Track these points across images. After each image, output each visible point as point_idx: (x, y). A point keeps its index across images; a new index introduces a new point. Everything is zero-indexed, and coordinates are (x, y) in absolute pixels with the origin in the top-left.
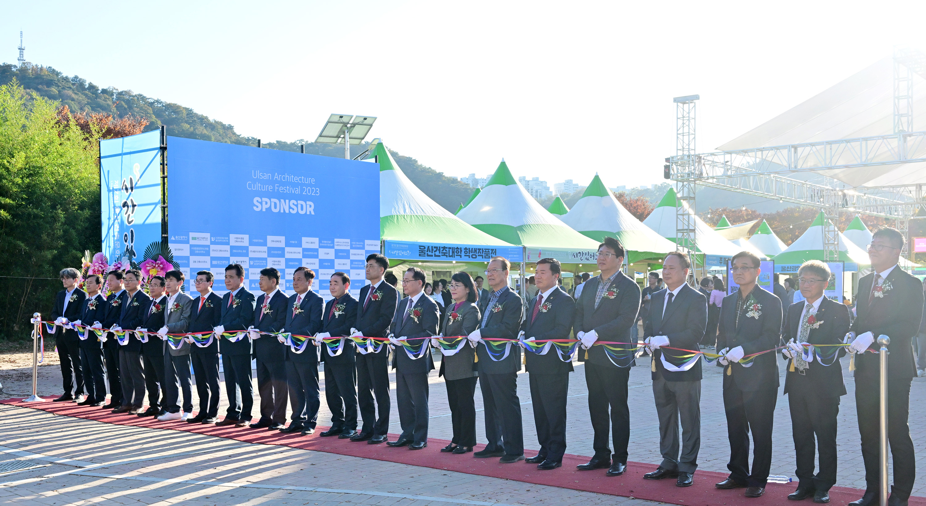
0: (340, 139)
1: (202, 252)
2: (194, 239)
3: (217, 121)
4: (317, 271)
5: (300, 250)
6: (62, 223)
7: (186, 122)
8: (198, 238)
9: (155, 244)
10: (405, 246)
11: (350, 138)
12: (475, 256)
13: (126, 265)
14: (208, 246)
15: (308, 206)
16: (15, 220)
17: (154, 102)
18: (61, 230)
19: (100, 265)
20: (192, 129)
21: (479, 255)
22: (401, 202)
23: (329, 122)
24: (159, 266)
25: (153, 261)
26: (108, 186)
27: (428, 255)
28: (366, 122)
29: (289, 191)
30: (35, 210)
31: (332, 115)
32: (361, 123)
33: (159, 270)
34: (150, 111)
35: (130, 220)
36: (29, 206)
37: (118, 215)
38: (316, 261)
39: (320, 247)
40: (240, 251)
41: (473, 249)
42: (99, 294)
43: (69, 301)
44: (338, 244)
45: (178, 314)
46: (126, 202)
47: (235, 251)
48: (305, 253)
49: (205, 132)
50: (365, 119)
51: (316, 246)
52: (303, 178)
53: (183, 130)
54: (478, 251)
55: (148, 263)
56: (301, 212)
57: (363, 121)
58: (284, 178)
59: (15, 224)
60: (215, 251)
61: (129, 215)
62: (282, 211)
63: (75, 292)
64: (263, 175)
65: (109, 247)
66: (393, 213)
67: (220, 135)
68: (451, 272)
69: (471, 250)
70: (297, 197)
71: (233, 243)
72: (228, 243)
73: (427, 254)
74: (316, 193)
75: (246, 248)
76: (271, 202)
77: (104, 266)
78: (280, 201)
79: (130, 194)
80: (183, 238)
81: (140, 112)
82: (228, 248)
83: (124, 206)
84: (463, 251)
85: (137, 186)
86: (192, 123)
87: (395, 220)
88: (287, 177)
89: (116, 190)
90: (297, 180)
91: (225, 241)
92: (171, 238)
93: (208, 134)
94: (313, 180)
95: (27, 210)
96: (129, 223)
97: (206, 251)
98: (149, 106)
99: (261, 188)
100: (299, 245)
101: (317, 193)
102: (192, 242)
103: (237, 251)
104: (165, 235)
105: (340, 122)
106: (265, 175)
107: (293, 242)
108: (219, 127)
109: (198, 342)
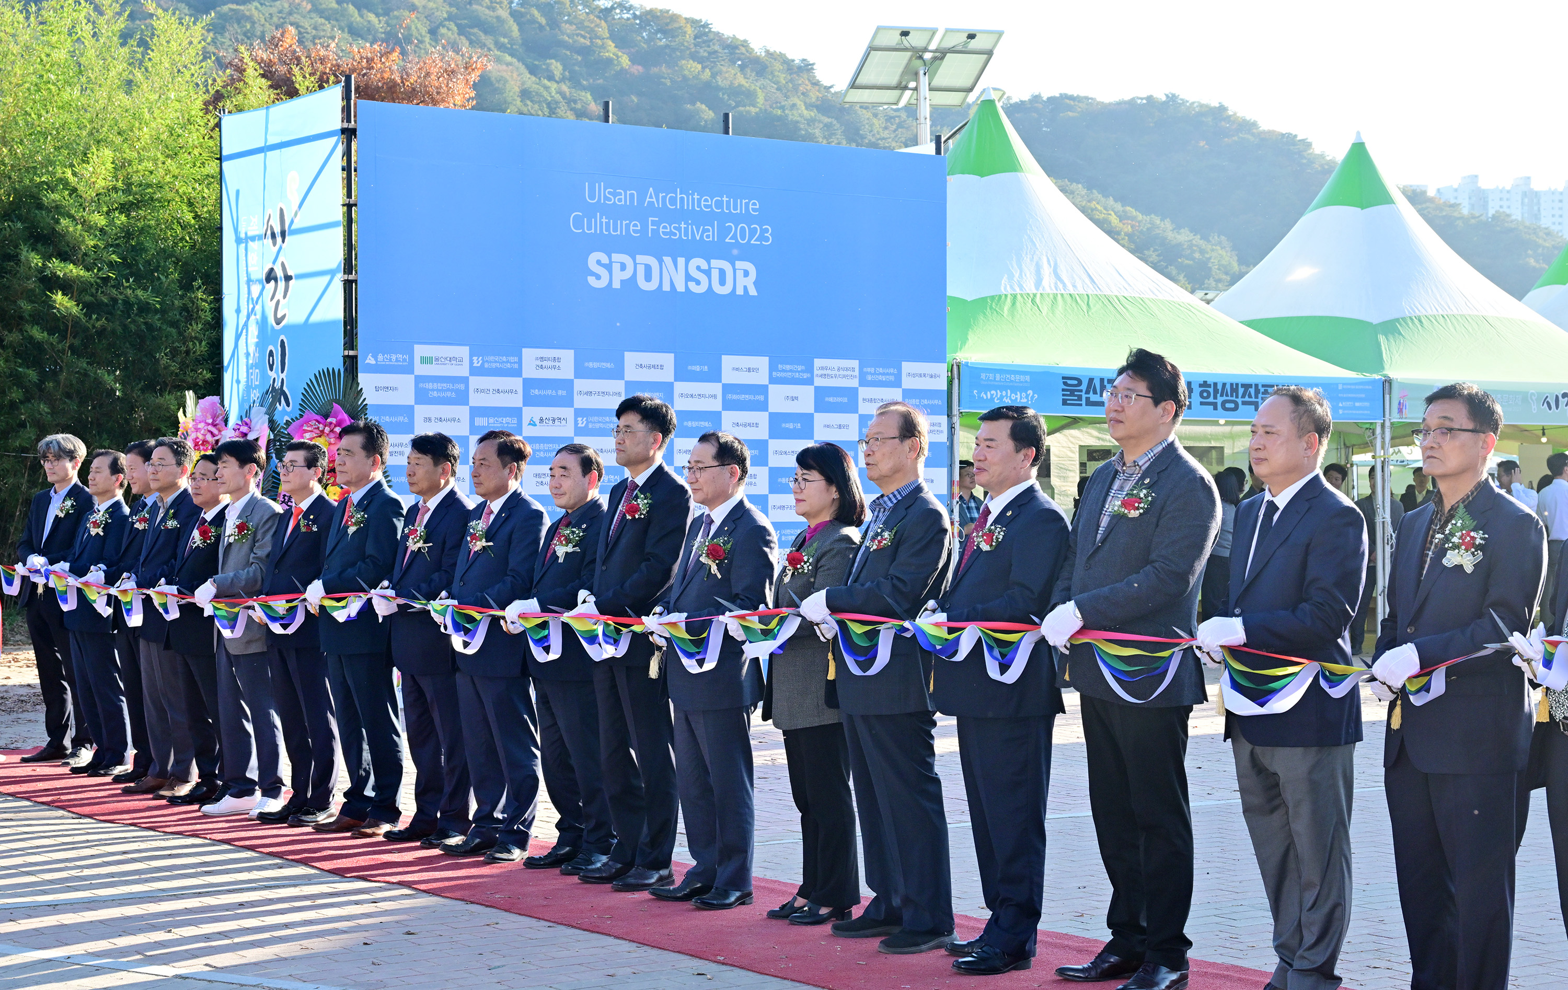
0: (908, 93)
1: (449, 394)
2: (425, 360)
3: (772, 50)
4: (761, 446)
5: (716, 388)
6: (207, 323)
7: (694, 57)
8: (437, 359)
9: (329, 375)
10: (1022, 378)
11: (930, 90)
12: (1232, 405)
13: (261, 432)
14: (465, 380)
15: (740, 274)
16: (94, 317)
17: (612, 8)
18: (204, 343)
19: (210, 428)
20: (707, 73)
21: (1244, 403)
22: (1032, 260)
23: (872, 48)
24: (332, 431)
25: (318, 418)
26: (236, 230)
27: (1089, 403)
28: (973, 44)
29: (686, 234)
30: (139, 293)
31: (879, 29)
32: (959, 48)
33: (332, 440)
34: (603, 30)
35: (279, 316)
36: (128, 281)
37: (257, 303)
38: (762, 418)
39: (773, 380)
40: (549, 392)
41: (1228, 387)
42: (116, 499)
43: (57, 516)
44: (825, 372)
45: (246, 548)
46: (272, 270)
47: (536, 392)
48: (729, 396)
49: (741, 80)
50: (971, 36)
51: (762, 378)
52: (725, 199)
53: (684, 77)
54: (1241, 391)
55: (307, 422)
56: (719, 290)
57: (966, 43)
58: (673, 201)
59: (94, 327)
60: (482, 391)
61: (278, 302)
62: (666, 287)
63: (69, 495)
64: (615, 194)
65: (238, 382)
66: (1005, 288)
67: (778, 89)
68: (1221, 449)
69: (1220, 387)
70: (709, 251)
71: (530, 371)
72: (516, 372)
73: (1088, 399)
74: (762, 238)
75: (568, 385)
76: (635, 265)
77: (220, 431)
78: (661, 262)
79: (281, 248)
80: (397, 360)
81: (578, 35)
82: (516, 383)
83: (268, 280)
84: (1197, 390)
85: (293, 227)
86: (708, 58)
87: (1006, 308)
88: (682, 199)
89: (253, 239)
90: (710, 206)
91: (509, 366)
92: (366, 359)
93: (747, 85)
94: (754, 204)
95: (121, 293)
96: (278, 322)
97: (457, 391)
98: (599, 17)
99: (608, 229)
100: (714, 375)
101: (767, 239)
102: (421, 369)
103: (542, 393)
104: (351, 353)
105: (902, 46)
106: (621, 194)
107: (697, 368)
108: (778, 66)
109: (274, 619)
